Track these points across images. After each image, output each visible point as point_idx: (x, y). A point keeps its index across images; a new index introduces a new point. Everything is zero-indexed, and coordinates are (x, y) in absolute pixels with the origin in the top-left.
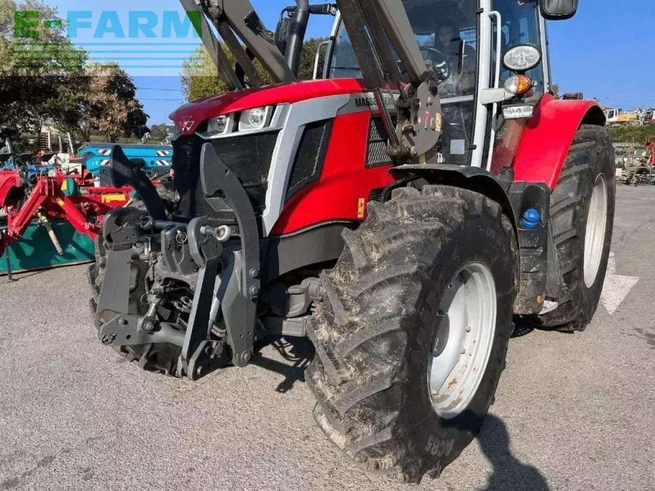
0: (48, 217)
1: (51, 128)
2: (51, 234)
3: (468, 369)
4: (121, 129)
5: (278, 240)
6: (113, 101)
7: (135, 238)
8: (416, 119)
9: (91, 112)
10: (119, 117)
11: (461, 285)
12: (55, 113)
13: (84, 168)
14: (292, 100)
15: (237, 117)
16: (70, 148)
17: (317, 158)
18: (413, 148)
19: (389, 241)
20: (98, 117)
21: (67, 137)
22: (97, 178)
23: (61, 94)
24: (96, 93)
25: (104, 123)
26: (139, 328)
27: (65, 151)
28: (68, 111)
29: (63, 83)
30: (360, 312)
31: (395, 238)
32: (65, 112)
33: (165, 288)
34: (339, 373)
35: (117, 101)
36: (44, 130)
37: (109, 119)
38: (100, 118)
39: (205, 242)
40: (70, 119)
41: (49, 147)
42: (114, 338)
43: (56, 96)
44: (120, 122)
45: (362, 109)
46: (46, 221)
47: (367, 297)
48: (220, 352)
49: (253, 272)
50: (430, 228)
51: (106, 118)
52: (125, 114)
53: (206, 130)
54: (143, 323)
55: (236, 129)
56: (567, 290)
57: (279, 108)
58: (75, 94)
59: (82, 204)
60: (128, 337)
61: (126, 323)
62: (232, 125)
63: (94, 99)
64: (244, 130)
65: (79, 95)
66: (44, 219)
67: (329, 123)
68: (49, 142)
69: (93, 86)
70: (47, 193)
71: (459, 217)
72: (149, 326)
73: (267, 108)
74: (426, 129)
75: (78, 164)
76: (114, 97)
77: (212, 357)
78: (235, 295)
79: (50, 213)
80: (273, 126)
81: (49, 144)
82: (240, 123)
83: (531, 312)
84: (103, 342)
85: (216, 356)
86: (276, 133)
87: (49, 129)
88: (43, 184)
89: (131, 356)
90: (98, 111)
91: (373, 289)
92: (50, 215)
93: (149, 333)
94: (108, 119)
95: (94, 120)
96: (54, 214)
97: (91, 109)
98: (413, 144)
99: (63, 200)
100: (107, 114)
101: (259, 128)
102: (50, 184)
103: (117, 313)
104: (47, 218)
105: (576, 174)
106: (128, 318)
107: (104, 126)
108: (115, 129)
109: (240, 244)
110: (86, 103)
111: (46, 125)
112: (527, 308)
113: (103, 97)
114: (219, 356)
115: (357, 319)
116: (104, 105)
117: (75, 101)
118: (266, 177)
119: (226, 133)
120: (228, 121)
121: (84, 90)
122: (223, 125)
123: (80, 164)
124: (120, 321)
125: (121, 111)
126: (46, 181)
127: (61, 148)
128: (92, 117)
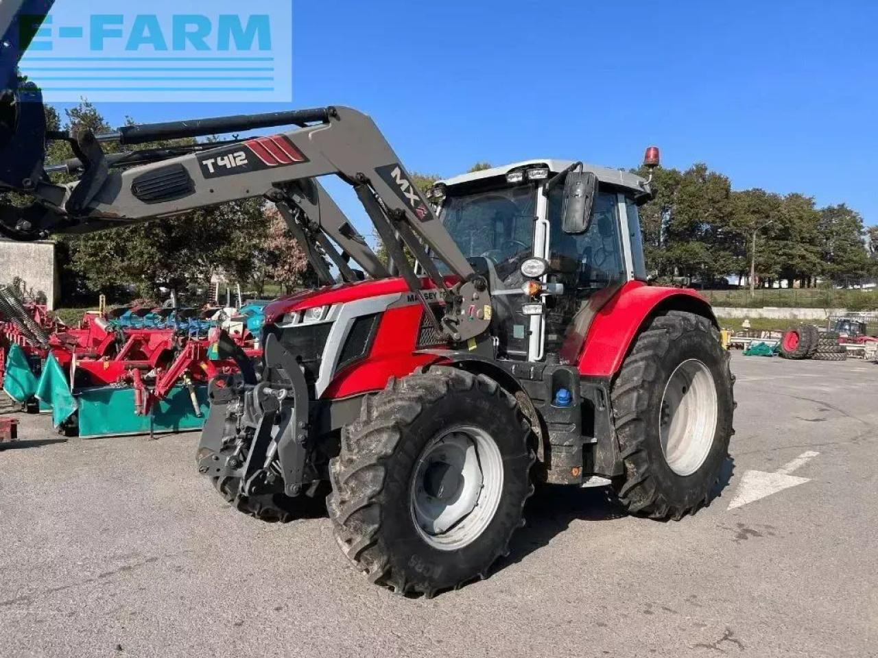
0: (192, 379)
1: (222, 276)
2: (193, 396)
3: (477, 518)
4: (299, 279)
5: (331, 403)
6: (293, 247)
7: (230, 396)
8: (459, 311)
9: (267, 259)
10: (298, 266)
11: (469, 446)
12: (227, 261)
13: (245, 327)
14: (345, 301)
15: (303, 313)
16: (238, 301)
17: (366, 342)
18: (455, 334)
19: (385, 403)
20: (275, 266)
21: (236, 289)
22: (257, 339)
23: (236, 239)
24: (274, 237)
25: (280, 271)
26: (226, 464)
27: (232, 305)
28: (242, 259)
29: (239, 228)
30: (358, 452)
31: (389, 402)
32: (237, 262)
33: (247, 435)
34: (340, 495)
35: (297, 247)
36: (214, 279)
37: (287, 267)
38: (277, 267)
39: (265, 400)
40: (242, 269)
41: (216, 299)
42: (208, 469)
43: (229, 243)
44: (299, 271)
45: (414, 303)
46: (190, 383)
47: (362, 442)
48: (273, 480)
49: (301, 424)
50: (412, 396)
51: (283, 267)
52: (305, 263)
53: (282, 321)
54: (229, 461)
55: (301, 321)
56: (637, 472)
57: (334, 307)
58: (250, 240)
59: (224, 369)
60: (218, 470)
61: (217, 459)
62: (298, 319)
63: (270, 244)
64: (308, 321)
65: (255, 241)
66: (188, 381)
67: (379, 315)
68: (217, 292)
69: (272, 230)
70: (192, 357)
71: (443, 390)
72: (233, 462)
73: (323, 307)
74: (472, 319)
75: (239, 323)
76: (293, 242)
77: (266, 482)
78: (288, 441)
79: (195, 376)
80: (327, 319)
81: (216, 297)
82: (305, 317)
83: (567, 483)
84: (200, 471)
85: (268, 482)
86: (331, 323)
87: (218, 278)
88: (190, 348)
89: (229, 497)
90: (274, 258)
91: (366, 436)
92: (195, 378)
93: (234, 469)
94: (285, 268)
95: (270, 268)
96: (199, 377)
97: (267, 256)
98: (455, 331)
99: (207, 364)
100: (285, 262)
101: (316, 321)
102: (196, 348)
103: (213, 451)
104: (191, 381)
105: (642, 359)
106: (219, 456)
107: (279, 276)
108: (293, 279)
109: (293, 403)
110: (261, 250)
111: (217, 274)
112: (563, 479)
113: (281, 242)
114: (272, 483)
115: (354, 457)
116: (282, 252)
117: (249, 247)
118: (321, 355)
119: (294, 324)
120: (296, 316)
121: (260, 236)
122: (293, 317)
123: (242, 323)
124: (213, 457)
125: (300, 258)
126: (193, 346)
127: (229, 301)
128: (268, 265)
